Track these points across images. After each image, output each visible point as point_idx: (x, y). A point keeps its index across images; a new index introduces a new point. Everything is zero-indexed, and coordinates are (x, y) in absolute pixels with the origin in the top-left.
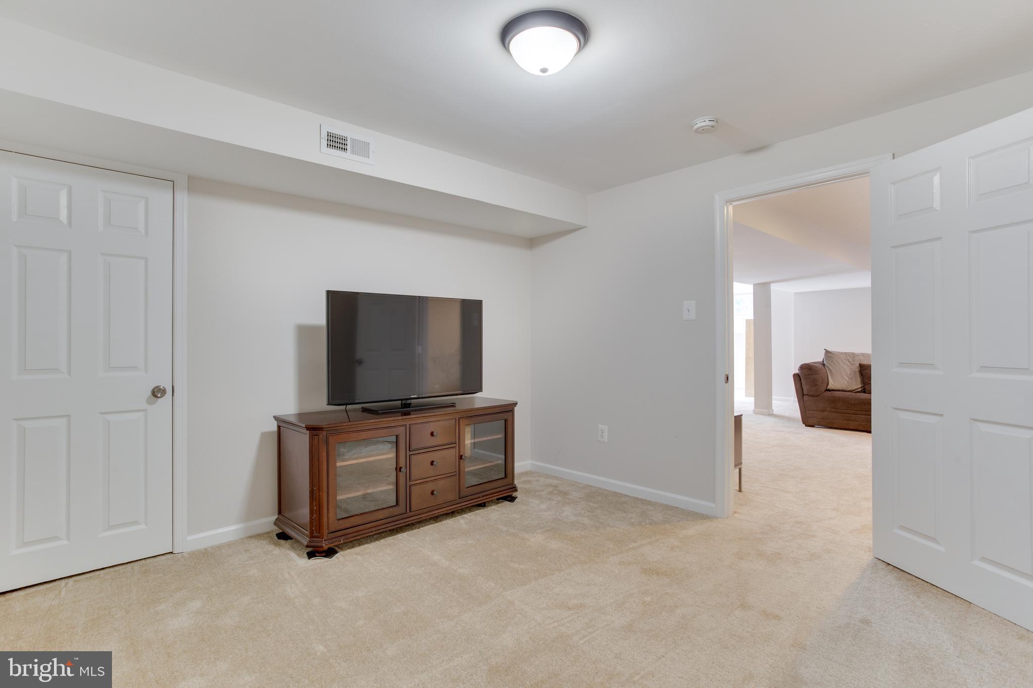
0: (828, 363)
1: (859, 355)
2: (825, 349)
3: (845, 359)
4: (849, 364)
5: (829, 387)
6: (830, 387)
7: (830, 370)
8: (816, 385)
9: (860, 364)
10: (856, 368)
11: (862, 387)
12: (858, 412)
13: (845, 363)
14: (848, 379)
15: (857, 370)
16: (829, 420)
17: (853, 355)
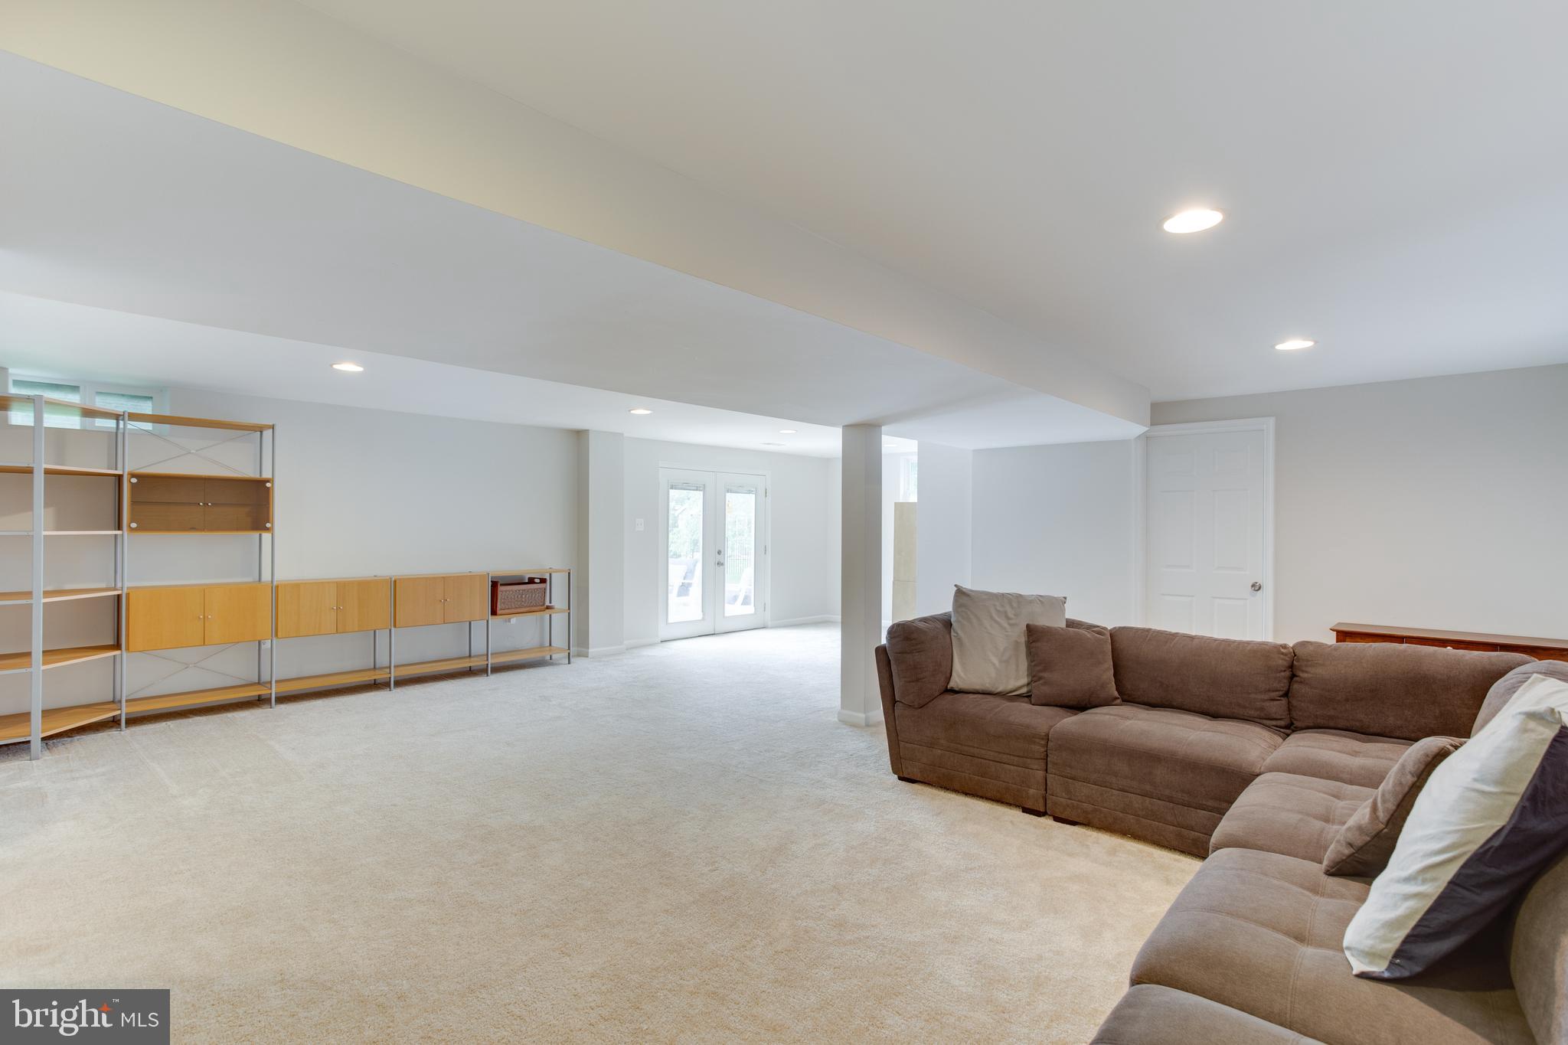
0: (958, 621)
1: (1031, 602)
2: (956, 586)
3: (998, 611)
4: (1006, 625)
5: (952, 684)
6: (956, 682)
7: (959, 639)
8: (918, 680)
9: (1028, 626)
10: (1019, 634)
11: (1028, 684)
12: (1005, 756)
13: (996, 621)
14: (996, 662)
15: (1023, 639)
16: (944, 770)
17: (1017, 601)
